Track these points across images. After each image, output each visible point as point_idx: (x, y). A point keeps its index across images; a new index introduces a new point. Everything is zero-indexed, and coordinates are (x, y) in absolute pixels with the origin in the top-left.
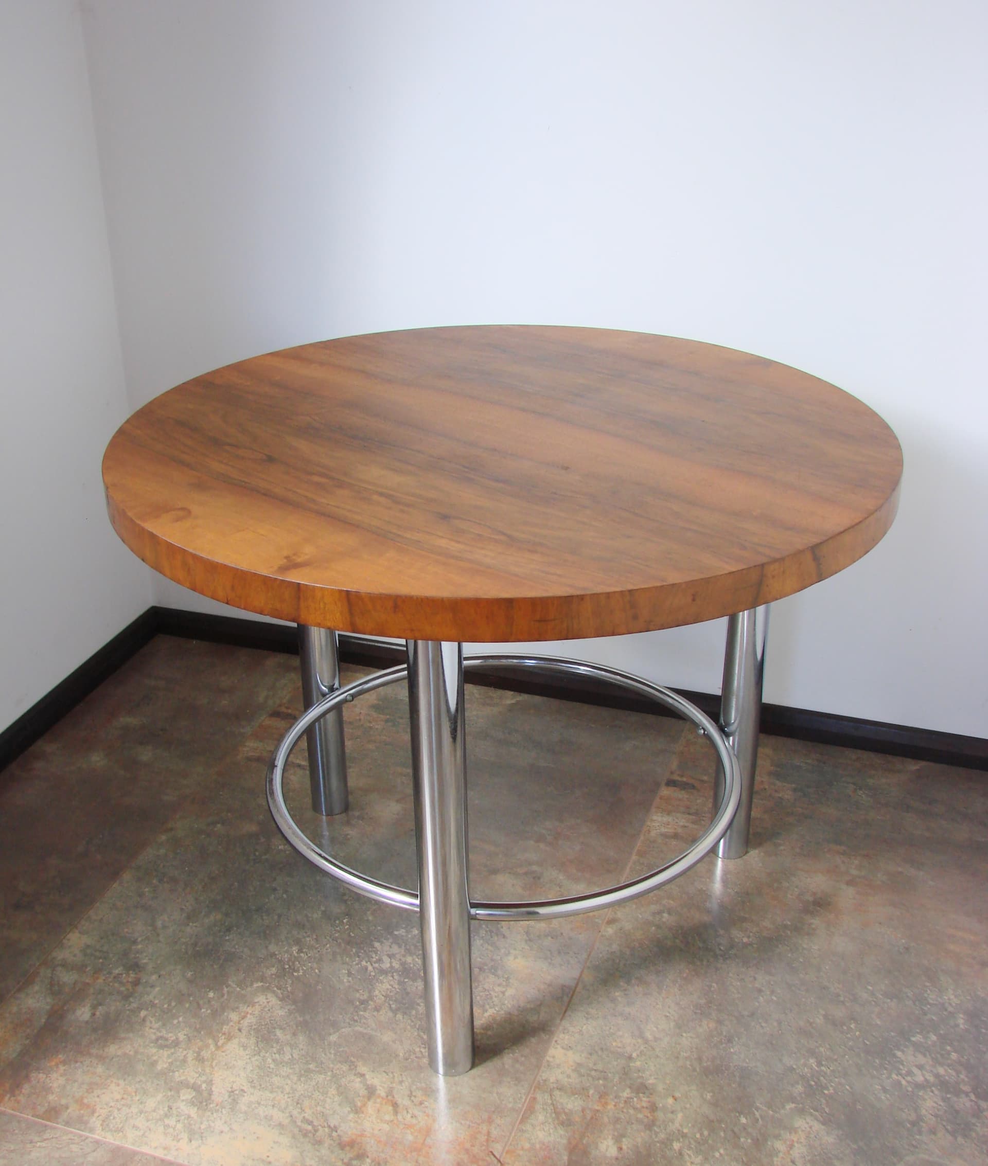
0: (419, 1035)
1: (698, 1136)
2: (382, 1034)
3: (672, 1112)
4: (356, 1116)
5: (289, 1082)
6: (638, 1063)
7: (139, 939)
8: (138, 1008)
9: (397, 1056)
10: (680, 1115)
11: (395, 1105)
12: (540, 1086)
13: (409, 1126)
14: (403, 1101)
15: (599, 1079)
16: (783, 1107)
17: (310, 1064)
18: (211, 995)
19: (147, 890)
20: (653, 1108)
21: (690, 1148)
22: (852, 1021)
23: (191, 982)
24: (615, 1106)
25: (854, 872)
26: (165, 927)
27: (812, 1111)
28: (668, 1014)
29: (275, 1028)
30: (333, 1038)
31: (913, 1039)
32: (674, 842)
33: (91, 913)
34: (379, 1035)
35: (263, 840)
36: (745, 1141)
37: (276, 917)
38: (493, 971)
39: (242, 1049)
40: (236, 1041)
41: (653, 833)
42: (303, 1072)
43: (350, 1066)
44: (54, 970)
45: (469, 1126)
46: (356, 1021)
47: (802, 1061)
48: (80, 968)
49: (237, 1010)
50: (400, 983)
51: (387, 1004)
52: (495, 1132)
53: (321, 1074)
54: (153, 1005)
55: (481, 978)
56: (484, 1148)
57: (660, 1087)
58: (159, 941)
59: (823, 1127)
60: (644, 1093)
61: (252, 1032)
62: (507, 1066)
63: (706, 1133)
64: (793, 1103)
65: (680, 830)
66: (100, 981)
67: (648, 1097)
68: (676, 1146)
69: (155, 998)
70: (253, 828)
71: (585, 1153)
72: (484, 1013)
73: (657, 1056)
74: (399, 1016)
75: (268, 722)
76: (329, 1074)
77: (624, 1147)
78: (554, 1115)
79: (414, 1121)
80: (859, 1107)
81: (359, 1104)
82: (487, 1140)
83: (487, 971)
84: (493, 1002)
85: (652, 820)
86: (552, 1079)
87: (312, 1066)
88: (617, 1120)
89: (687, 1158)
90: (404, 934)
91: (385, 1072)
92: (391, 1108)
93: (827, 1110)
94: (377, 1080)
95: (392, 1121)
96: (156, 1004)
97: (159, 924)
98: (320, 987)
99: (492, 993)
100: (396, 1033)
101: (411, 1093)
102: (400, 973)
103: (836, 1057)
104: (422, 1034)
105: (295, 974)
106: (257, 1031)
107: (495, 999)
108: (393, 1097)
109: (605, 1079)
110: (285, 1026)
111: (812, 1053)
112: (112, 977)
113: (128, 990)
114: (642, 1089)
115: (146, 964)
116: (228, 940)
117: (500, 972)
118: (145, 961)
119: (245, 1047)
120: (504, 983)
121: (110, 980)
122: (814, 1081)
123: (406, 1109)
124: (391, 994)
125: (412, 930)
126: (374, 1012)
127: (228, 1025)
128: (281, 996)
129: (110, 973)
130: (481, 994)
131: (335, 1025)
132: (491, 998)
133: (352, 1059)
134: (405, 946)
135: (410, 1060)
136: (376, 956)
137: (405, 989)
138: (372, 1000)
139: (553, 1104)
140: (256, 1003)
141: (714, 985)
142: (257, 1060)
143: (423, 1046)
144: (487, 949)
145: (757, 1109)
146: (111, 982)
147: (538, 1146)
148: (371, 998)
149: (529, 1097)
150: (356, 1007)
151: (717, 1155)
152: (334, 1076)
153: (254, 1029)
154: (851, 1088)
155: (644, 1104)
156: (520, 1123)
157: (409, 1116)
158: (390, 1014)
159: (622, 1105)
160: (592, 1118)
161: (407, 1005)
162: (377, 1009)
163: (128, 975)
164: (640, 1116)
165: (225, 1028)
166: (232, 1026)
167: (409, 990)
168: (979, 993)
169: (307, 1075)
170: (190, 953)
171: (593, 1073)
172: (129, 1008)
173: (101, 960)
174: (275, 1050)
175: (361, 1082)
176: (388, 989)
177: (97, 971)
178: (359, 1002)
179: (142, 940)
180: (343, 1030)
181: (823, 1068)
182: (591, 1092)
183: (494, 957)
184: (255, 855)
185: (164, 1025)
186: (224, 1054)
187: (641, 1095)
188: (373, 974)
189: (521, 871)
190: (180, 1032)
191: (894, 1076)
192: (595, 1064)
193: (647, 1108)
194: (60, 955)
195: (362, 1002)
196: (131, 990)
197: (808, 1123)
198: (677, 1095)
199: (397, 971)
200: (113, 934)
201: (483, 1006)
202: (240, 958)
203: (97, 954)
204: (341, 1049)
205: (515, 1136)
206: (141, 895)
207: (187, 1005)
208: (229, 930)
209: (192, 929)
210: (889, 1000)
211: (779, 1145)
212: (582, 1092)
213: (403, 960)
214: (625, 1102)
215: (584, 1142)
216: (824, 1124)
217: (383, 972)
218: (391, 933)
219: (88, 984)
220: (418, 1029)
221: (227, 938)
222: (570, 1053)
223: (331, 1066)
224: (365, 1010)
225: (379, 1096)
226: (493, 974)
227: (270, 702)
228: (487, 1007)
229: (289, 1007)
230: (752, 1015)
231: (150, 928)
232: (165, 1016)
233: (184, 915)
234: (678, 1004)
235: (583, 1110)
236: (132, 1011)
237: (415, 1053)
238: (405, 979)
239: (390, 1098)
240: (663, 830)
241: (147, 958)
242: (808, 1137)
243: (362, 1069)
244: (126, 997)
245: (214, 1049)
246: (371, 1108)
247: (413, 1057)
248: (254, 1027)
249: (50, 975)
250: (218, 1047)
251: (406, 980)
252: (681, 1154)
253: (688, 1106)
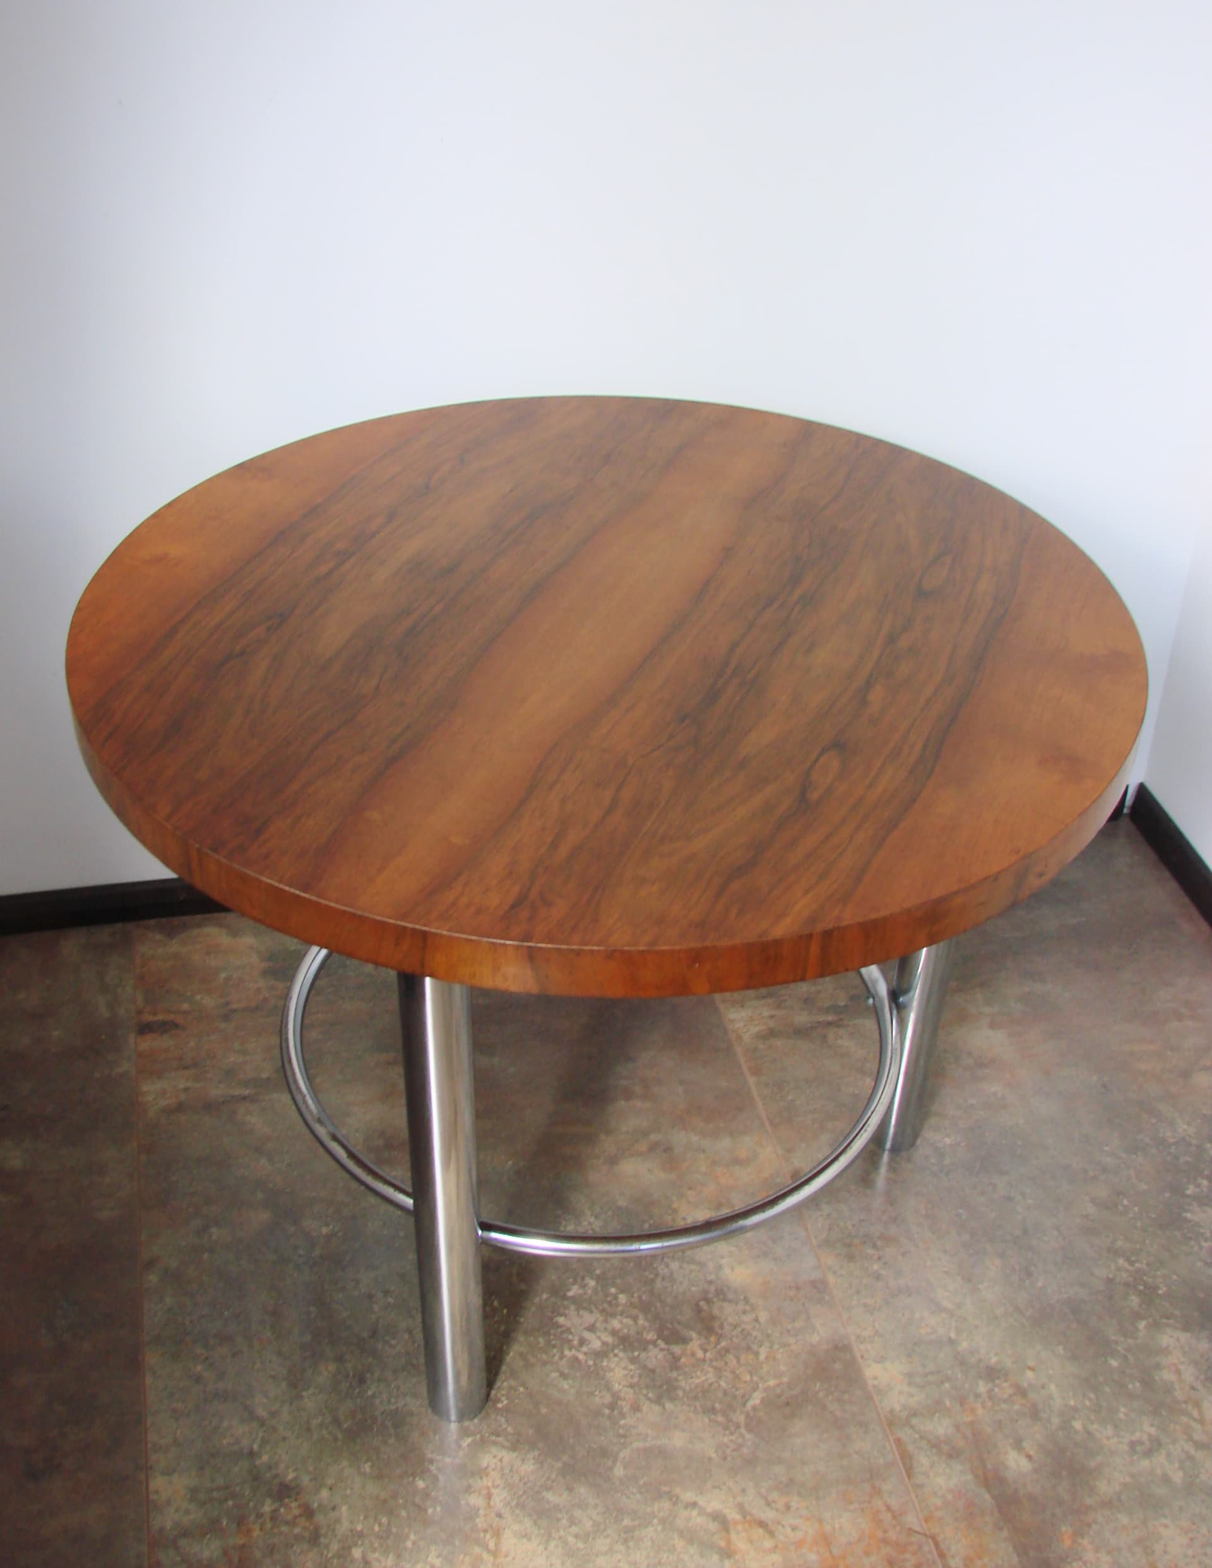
0: (710, 1420)
1: (1088, 1403)
2: (669, 1439)
3: (1043, 1387)
4: (732, 1561)
5: (619, 1556)
6: (965, 1344)
7: (256, 1447)
8: (344, 1548)
9: (710, 1459)
10: (1052, 1387)
11: (762, 1524)
12: (892, 1422)
13: (800, 1544)
14: (768, 1515)
15: (942, 1383)
16: (1137, 1329)
17: (622, 1520)
18: (421, 1484)
19: (199, 1368)
20: (1022, 1392)
21: (1092, 1423)
22: (1121, 1197)
23: (379, 1477)
24: (984, 1407)
25: (987, 1010)
26: (274, 1414)
27: (1164, 1320)
28: (946, 1269)
29: (538, 1492)
30: (619, 1471)
31: (1189, 1192)
32: (779, 1043)
33: (152, 1437)
34: (667, 1441)
35: (292, 1229)
36: (1135, 1386)
37: (406, 1336)
38: (721, 1297)
39: (525, 1540)
40: (507, 1534)
41: (746, 1038)
42: (623, 1535)
43: (670, 1499)
44: (177, 1548)
45: (862, 1510)
46: (624, 1436)
47: (1113, 1267)
48: (212, 1527)
49: (473, 1490)
50: (633, 1360)
51: (641, 1397)
52: (894, 1503)
53: (646, 1527)
54: (360, 1535)
55: (716, 1312)
56: (898, 1528)
57: (1008, 1363)
58: (284, 1439)
59: (1188, 1335)
60: (998, 1378)
61: (517, 1511)
62: (839, 1414)
63: (1092, 1395)
64: (1143, 1319)
65: (772, 1024)
66: (256, 1533)
67: (1006, 1381)
68: (1077, 1425)
69: (351, 1522)
70: (265, 1216)
71: (1002, 1481)
72: (758, 1359)
73: (976, 1327)
74: (669, 1406)
75: (147, 1043)
76: (655, 1521)
77: (1032, 1453)
78: (934, 1450)
79: (799, 1534)
80: (1201, 1295)
81: (723, 1544)
82: (894, 1517)
83: (715, 1300)
84: (755, 1338)
85: (732, 1021)
86: (897, 1407)
87: (627, 1522)
88: (999, 1425)
89: (1098, 1434)
90: (581, 1291)
91: (715, 1487)
92: (761, 1531)
93: (1177, 1312)
94: (714, 1502)
95: (776, 1546)
96: (362, 1531)
97: (261, 1412)
98: (544, 1410)
99: (743, 1326)
100: (684, 1430)
101: (766, 1498)
102: (621, 1347)
103: (1138, 1246)
104: (712, 1417)
105: (500, 1405)
106: (521, 1506)
107: (755, 1333)
108: (752, 1515)
109: (948, 1379)
110: (549, 1483)
111: (1115, 1252)
112: (268, 1520)
113: (305, 1528)
114: (992, 1374)
115: (295, 1478)
116: (374, 1396)
117: (730, 1296)
118: (291, 1476)
119: (526, 1536)
120: (748, 1308)
121: (269, 1525)
122: (1142, 1285)
123: (779, 1523)
124: (636, 1380)
125: (585, 1282)
126: (634, 1413)
127: (478, 1516)
128: (507, 1444)
129: (259, 1516)
130: (735, 1333)
131: (604, 1453)
132: (749, 1334)
133: (665, 1489)
134: (597, 1308)
135: (729, 1458)
136: (574, 1336)
137: (645, 1367)
138: (619, 1398)
139: (922, 1437)
140: (486, 1468)
141: (960, 1211)
142: (556, 1546)
143: (727, 1432)
144: (691, 1271)
145: (1116, 1342)
146: (272, 1528)
147: (950, 1497)
148: (616, 1397)
149: (892, 1441)
150: (609, 1417)
151: (1121, 1416)
152: (663, 1521)
153: (517, 1505)
154: (1179, 1276)
155: (1010, 1391)
156: (909, 1477)
157: (789, 1530)
158: (656, 1408)
159: (989, 1404)
160: (974, 1435)
161: (665, 1387)
162: (636, 1408)
163: (287, 1506)
164: (1016, 1407)
165: (480, 1522)
166: (485, 1515)
167: (650, 1366)
168: (1205, 1112)
169: (632, 1537)
170: (340, 1436)
171: (931, 1378)
172: (330, 1555)
173: (230, 1503)
174: (564, 1522)
175: (699, 1514)
176: (625, 1376)
177: (240, 1521)
178: (609, 1408)
179: (260, 1446)
180: (622, 1455)
181: (1137, 1265)
182: (948, 1403)
183: (709, 1278)
184: (300, 1256)
185: (399, 1556)
186: (509, 1558)
187: (997, 1381)
188: (591, 1362)
189: (643, 1147)
190: (428, 1556)
191: (1204, 1244)
192: (924, 1366)
193: (1015, 1394)
194: (167, 1520)
195: (612, 1406)
196: (312, 1527)
197: (1172, 1337)
198: (1031, 1363)
199: (614, 1347)
200: (213, 1455)
201: (749, 1348)
202: (412, 1414)
203: (215, 1494)
204: (641, 1482)
205: (917, 1496)
206: (198, 1380)
207: (404, 1513)
208: (362, 1381)
209: (311, 1401)
210: (1134, 1156)
211: (1167, 1376)
212: (936, 1408)
213: (609, 1327)
214: (990, 1398)
215: (989, 1466)
216: (1186, 1328)
217: (600, 1355)
218: (564, 1297)
219: (243, 1546)
220: (704, 1412)
221: (370, 1393)
222: (887, 1364)
223: (649, 1510)
224: (623, 1416)
225: (736, 1523)
226: (724, 1300)
227: (122, 1012)
228: (755, 1347)
229: (530, 1456)
230: (1025, 1232)
231: (254, 1424)
232: (389, 1542)
233: (284, 1384)
234: (945, 1252)
235: (957, 1427)
236: (338, 1555)
237: (727, 1446)
238: (633, 1352)
239: (748, 1518)
240: (754, 1030)
241: (290, 1470)
242: (1184, 1353)
243: (688, 1496)
244: (314, 1539)
245: (491, 1559)
246: (739, 1541)
247: (728, 1451)
248: (513, 1503)
249: (179, 1559)
250: (495, 1553)
251: (636, 1354)
252: (1089, 1433)
253: (1051, 1372)
